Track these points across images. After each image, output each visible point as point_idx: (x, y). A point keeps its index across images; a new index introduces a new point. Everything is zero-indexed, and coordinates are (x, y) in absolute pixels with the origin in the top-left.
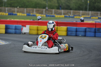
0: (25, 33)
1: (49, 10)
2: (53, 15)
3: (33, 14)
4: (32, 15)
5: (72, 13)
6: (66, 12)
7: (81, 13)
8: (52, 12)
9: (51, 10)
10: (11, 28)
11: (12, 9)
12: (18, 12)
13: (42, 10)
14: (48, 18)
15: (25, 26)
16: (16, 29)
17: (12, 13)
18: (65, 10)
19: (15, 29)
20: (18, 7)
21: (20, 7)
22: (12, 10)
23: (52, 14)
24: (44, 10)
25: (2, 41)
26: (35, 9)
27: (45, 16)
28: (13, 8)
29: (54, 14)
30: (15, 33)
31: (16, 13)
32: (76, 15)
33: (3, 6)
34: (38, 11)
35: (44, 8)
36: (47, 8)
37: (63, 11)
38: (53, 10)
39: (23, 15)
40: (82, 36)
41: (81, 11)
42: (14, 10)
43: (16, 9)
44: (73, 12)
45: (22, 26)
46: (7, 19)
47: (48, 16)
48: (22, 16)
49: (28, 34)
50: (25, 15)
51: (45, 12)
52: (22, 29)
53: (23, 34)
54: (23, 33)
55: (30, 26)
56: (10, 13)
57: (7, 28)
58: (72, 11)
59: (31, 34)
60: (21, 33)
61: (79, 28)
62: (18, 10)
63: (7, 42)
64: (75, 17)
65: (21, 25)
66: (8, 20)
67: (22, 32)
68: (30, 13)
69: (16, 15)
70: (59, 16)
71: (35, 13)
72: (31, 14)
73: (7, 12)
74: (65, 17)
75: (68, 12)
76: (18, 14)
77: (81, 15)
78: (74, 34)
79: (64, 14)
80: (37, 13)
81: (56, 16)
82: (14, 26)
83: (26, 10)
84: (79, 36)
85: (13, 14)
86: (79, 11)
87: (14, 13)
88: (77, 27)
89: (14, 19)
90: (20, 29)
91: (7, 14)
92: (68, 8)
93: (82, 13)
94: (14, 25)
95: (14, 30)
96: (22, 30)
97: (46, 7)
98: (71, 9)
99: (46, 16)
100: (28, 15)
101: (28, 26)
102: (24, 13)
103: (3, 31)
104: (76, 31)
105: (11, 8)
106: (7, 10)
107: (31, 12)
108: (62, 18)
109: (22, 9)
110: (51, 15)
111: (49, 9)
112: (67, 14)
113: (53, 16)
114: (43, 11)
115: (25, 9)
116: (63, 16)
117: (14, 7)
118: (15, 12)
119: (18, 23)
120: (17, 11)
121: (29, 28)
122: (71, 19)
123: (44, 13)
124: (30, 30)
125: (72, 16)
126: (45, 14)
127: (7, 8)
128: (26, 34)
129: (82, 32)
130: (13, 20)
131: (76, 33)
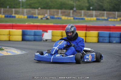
0: (46, 40)
1: (77, 11)
2: (82, 17)
3: (58, 17)
4: (56, 18)
5: (105, 15)
6: (99, 14)
7: (116, 15)
8: (81, 13)
9: (80, 11)
10: (29, 33)
13: (68, 11)
14: (77, 21)
15: (47, 32)
16: (35, 35)
17: (31, 16)
18: (97, 12)
19: (34, 35)
20: (39, 8)
21: (41, 8)
22: (32, 12)
23: (81, 16)
24: (71, 11)
25: (17, 50)
26: (60, 11)
29: (84, 16)
30: (34, 41)
31: (37, 16)
32: (110, 17)
33: (21, 7)
34: (64, 12)
35: (72, 8)
36: (75, 9)
37: (94, 12)
38: (83, 12)
40: (116, 43)
41: (117, 13)
42: (34, 12)
43: (37, 11)
44: (107, 14)
45: (43, 31)
46: (25, 23)
47: (77, 19)
49: (51, 41)
51: (73, 14)
52: (43, 35)
53: (44, 41)
54: (45, 40)
55: (52, 31)
56: (29, 15)
57: (24, 34)
58: (105, 12)
59: (54, 41)
60: (41, 40)
61: (112, 33)
62: (39, 12)
64: (110, 20)
65: (41, 31)
66: (27, 24)
67: (43, 39)
68: (54, 15)
70: (89, 19)
71: (60, 15)
72: (56, 17)
73: (25, 14)
74: (97, 19)
75: (100, 14)
76: (40, 17)
77: (116, 17)
78: (107, 41)
79: (96, 16)
80: (63, 15)
81: (86, 19)
83: (50, 11)
84: (113, 43)
85: (33, 17)
86: (114, 13)
87: (34, 16)
88: (111, 32)
89: (34, 23)
90: (41, 35)
91: (26, 17)
92: (101, 8)
94: (33, 30)
95: (33, 36)
96: (43, 36)
97: (73, 7)
98: (104, 10)
99: (74, 19)
100: (52, 18)
101: (50, 32)
104: (110, 37)
105: (31, 10)
106: (26, 12)
107: (55, 14)
108: (93, 21)
109: (44, 10)
110: (80, 17)
111: (77, 9)
112: (99, 16)
113: (82, 19)
114: (70, 13)
115: (48, 11)
116: (95, 18)
117: (34, 8)
118: (35, 14)
119: (38, 28)
120: (38, 13)
121: (51, 34)
122: (104, 22)
123: (71, 15)
124: (53, 36)
125: (106, 18)
126: (72, 17)
127: (25, 10)
128: (48, 41)
129: (116, 37)
130: (32, 24)
131: (110, 39)
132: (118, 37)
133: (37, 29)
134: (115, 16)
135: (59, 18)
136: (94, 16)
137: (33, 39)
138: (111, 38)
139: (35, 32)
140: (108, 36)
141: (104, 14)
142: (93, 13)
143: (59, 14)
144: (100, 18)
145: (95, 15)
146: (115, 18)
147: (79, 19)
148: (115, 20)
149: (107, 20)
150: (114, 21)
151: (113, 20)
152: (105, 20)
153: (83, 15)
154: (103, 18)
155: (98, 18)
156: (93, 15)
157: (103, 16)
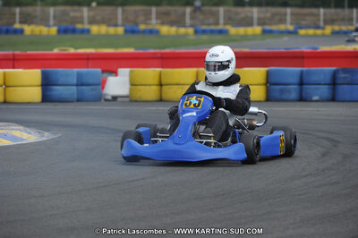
0: (115, 98)
1: (206, 9)
2: (220, 27)
3: (150, 27)
4: (144, 32)
5: (289, 18)
6: (269, 15)
7: (322, 18)
8: (216, 15)
9: (214, 9)
10: (62, 80)
11: (73, 12)
12: (92, 22)
13: (179, 9)
14: (204, 37)
15: (115, 73)
16: (80, 84)
17: (71, 27)
18: (264, 9)
19: (77, 85)
20: (94, 4)
21: (99, 4)
22: (72, 14)
23: (217, 23)
24: (188, 10)
25: (28, 130)
26: (154, 9)
27: (191, 31)
28: (76, 8)
29: (225, 24)
30: (78, 100)
31: (86, 26)
32: (304, 23)
33: (39, 3)
34: (167, 14)
36: (198, 3)
37: (255, 12)
38: (221, 10)
39: (112, 30)
40: (322, 100)
41: (322, 11)
42: (78, 14)
43: (85, 11)
44: (292, 14)
45: (103, 71)
46: (52, 50)
47: (204, 32)
48: (107, 36)
49: (127, 99)
50: (120, 30)
51: (192, 18)
52: (103, 83)
53: (106, 100)
54: (109, 98)
55: (131, 72)
56: (64, 25)
57: (47, 83)
58: (289, 10)
59: (136, 101)
60: (99, 98)
62: (92, 13)
63: (46, 134)
64: (302, 32)
65: (99, 70)
66: (56, 51)
68: (136, 24)
69: (88, 31)
70: (241, 30)
71: (154, 23)
72: (142, 27)
73: (52, 22)
74: (264, 32)
75: (274, 15)
76: (95, 29)
77: (322, 24)
78: (294, 95)
79: (261, 22)
80: (163, 24)
81: (233, 30)
82: (72, 73)
83: (123, 11)
84: (311, 101)
85: (74, 31)
86: (314, 10)
87: (79, 26)
88: (305, 69)
89: (76, 48)
90: (98, 85)
91: (54, 30)
93: (325, 14)
94: (76, 70)
95: (75, 88)
96: (103, 88)
98: (285, 4)
99: (196, 32)
100: (131, 31)
101: (124, 72)
102: (116, 25)
103: (35, 94)
104: (301, 84)
105: (68, 8)
106: (55, 17)
107: (141, 18)
108: (254, 37)
109: (108, 9)
110: (213, 27)
112: (271, 21)
113: (221, 32)
114: (184, 14)
115: (120, 10)
116: (258, 30)
117: (79, 4)
118: (82, 23)
119: (90, 63)
120: (89, 17)
121: (127, 79)
122: (286, 38)
123: (188, 21)
124: (133, 84)
125: (291, 28)
126: (191, 26)
127: (52, 10)
128: (119, 99)
129: (321, 85)
130: (72, 51)
131: (301, 90)
132: (325, 84)
133: (88, 67)
134: (319, 20)
135: (151, 32)
136: (255, 21)
137: (75, 96)
138: (305, 86)
139: (79, 75)
140: (296, 80)
141: (286, 14)
142: (252, 13)
143: (151, 19)
144: (274, 28)
145: (259, 19)
146: (318, 27)
147: (212, 32)
148: (319, 32)
149: (295, 33)
150: (315, 36)
151: (311, 32)
152: (289, 33)
153: (221, 21)
154: (282, 27)
155: (267, 27)
156: (252, 18)
157: (283, 21)
